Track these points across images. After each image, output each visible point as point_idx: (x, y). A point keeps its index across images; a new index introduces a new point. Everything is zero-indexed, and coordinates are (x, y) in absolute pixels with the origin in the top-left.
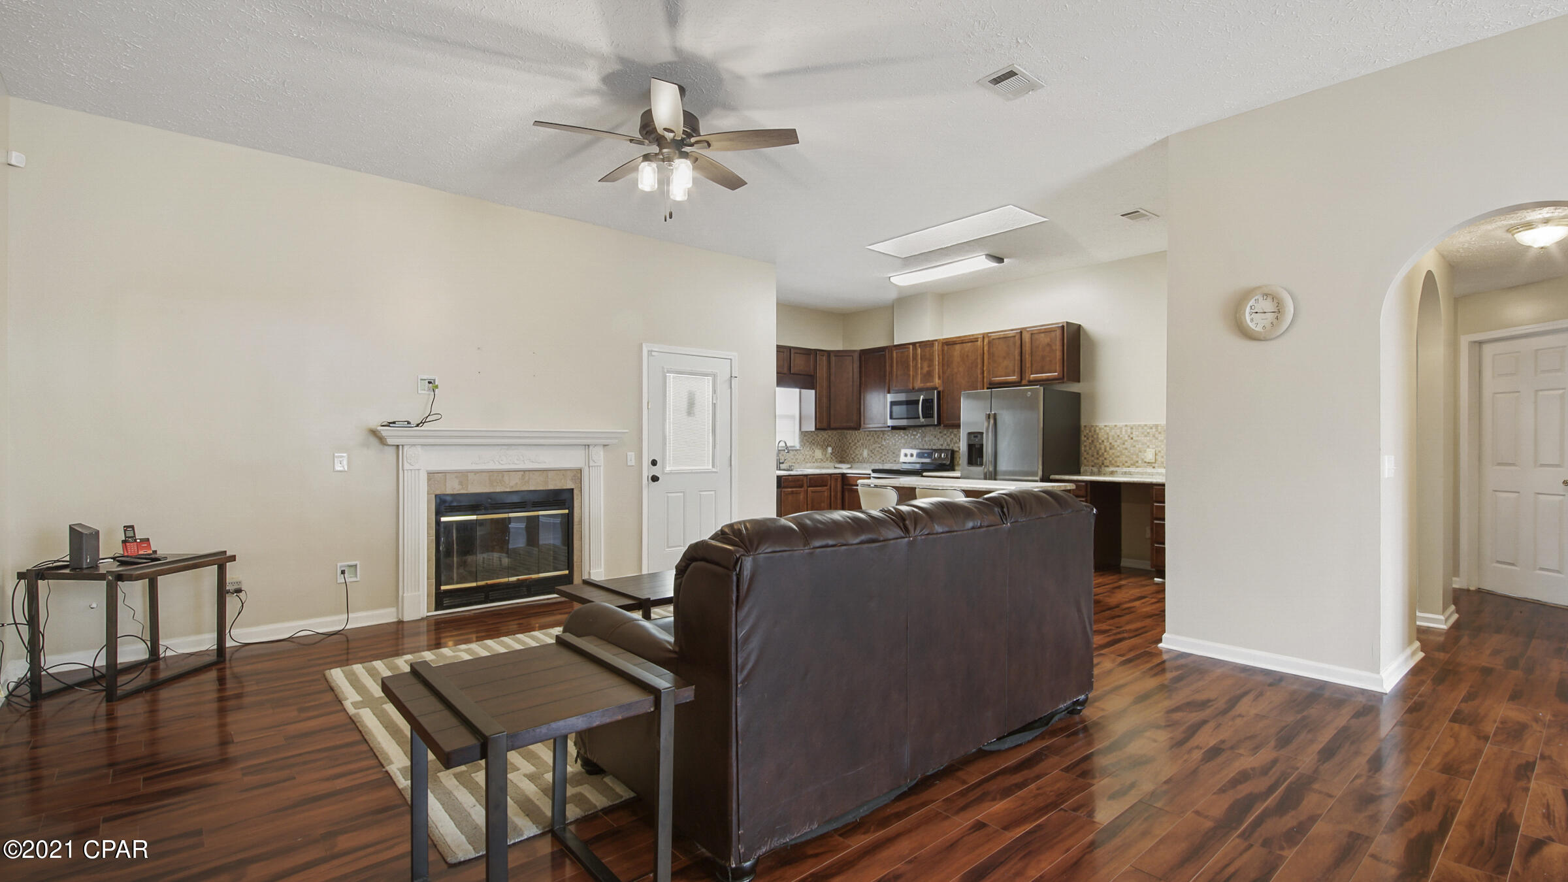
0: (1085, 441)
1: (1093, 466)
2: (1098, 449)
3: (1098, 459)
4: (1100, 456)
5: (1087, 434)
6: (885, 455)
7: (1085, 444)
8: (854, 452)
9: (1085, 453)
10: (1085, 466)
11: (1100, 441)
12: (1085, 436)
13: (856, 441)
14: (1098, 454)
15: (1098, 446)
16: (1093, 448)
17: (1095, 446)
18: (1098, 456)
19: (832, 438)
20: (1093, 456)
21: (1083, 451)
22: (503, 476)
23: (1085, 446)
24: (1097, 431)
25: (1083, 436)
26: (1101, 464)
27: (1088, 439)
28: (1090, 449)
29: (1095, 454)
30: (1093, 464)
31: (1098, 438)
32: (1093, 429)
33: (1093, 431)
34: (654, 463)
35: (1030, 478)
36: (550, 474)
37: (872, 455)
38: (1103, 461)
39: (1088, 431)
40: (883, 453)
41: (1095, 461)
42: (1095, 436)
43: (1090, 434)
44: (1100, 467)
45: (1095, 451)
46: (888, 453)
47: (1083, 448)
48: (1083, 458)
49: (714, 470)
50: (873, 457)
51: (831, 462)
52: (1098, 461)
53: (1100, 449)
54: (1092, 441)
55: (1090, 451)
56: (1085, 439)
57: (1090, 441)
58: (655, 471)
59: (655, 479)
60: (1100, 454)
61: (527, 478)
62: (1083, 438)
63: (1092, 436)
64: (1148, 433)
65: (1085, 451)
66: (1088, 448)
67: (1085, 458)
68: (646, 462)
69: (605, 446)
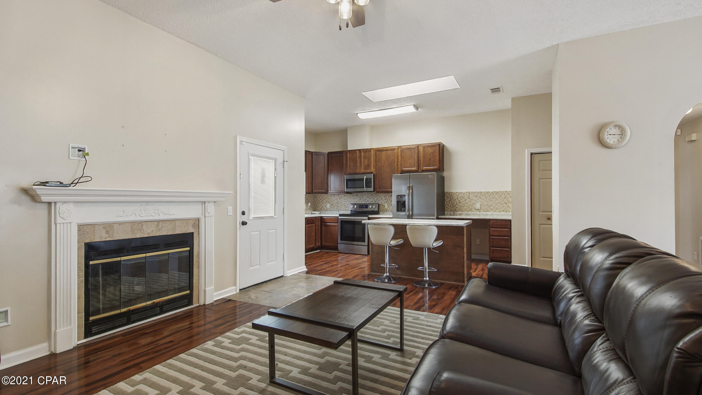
0: (447, 199)
1: (450, 211)
2: (453, 203)
3: (453, 208)
4: (454, 207)
5: (448, 196)
6: (339, 207)
7: (447, 201)
8: (321, 205)
9: (447, 205)
10: (447, 211)
11: (454, 199)
12: (447, 197)
13: (323, 200)
14: (453, 205)
15: (453, 202)
16: (450, 203)
17: (452, 202)
18: (453, 206)
19: (310, 198)
20: (450, 206)
21: (446, 204)
22: (142, 226)
23: (447, 202)
24: (453, 195)
25: (446, 197)
26: (454, 210)
27: (448, 198)
28: (449, 203)
29: (452, 205)
30: (451, 210)
31: (453, 198)
32: (450, 194)
33: (451, 195)
34: (243, 213)
35: (431, 218)
36: (178, 223)
37: (333, 207)
38: (455, 209)
39: (448, 195)
40: (339, 206)
41: (452, 209)
42: (452, 197)
43: (449, 196)
44: (454, 211)
45: (452, 204)
46: (341, 206)
47: (446, 203)
48: (446, 208)
49: (275, 217)
50: (333, 208)
51: (310, 210)
52: (453, 209)
53: (454, 203)
54: (450, 199)
55: (449, 204)
56: (447, 198)
57: (449, 199)
58: (244, 218)
59: (244, 223)
60: (454, 205)
61: (160, 226)
62: (446, 198)
63: (450, 197)
64: (477, 196)
65: (447, 204)
66: (448, 203)
67: (447, 208)
68: (239, 213)
69: (215, 202)
